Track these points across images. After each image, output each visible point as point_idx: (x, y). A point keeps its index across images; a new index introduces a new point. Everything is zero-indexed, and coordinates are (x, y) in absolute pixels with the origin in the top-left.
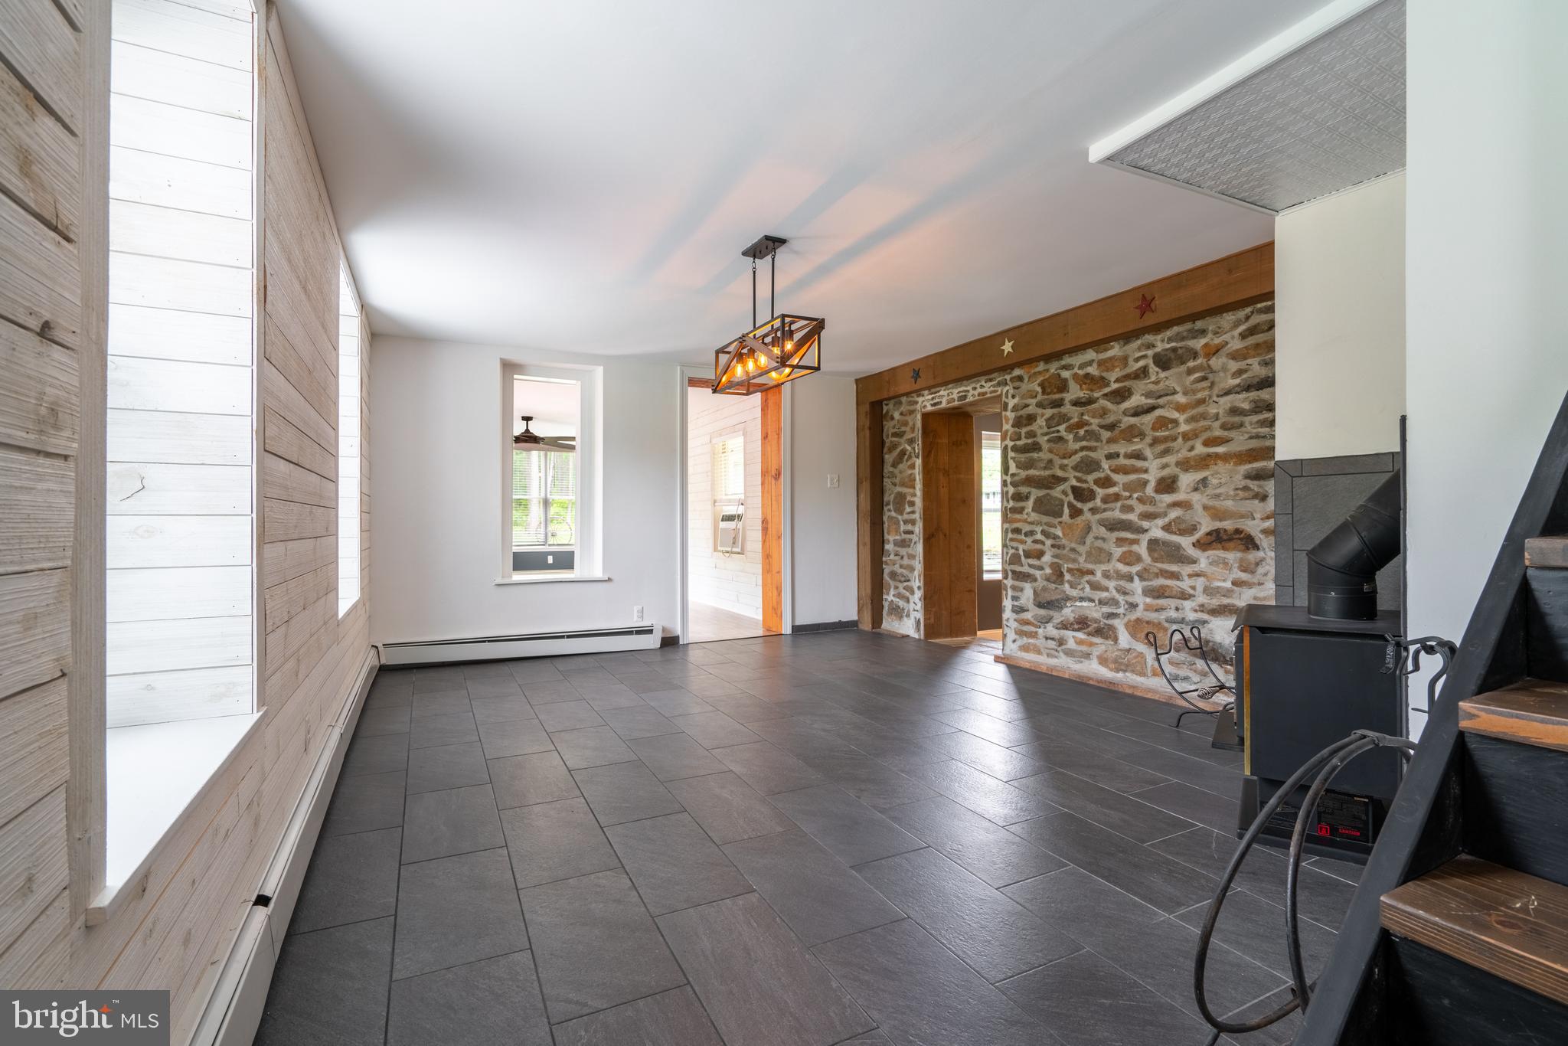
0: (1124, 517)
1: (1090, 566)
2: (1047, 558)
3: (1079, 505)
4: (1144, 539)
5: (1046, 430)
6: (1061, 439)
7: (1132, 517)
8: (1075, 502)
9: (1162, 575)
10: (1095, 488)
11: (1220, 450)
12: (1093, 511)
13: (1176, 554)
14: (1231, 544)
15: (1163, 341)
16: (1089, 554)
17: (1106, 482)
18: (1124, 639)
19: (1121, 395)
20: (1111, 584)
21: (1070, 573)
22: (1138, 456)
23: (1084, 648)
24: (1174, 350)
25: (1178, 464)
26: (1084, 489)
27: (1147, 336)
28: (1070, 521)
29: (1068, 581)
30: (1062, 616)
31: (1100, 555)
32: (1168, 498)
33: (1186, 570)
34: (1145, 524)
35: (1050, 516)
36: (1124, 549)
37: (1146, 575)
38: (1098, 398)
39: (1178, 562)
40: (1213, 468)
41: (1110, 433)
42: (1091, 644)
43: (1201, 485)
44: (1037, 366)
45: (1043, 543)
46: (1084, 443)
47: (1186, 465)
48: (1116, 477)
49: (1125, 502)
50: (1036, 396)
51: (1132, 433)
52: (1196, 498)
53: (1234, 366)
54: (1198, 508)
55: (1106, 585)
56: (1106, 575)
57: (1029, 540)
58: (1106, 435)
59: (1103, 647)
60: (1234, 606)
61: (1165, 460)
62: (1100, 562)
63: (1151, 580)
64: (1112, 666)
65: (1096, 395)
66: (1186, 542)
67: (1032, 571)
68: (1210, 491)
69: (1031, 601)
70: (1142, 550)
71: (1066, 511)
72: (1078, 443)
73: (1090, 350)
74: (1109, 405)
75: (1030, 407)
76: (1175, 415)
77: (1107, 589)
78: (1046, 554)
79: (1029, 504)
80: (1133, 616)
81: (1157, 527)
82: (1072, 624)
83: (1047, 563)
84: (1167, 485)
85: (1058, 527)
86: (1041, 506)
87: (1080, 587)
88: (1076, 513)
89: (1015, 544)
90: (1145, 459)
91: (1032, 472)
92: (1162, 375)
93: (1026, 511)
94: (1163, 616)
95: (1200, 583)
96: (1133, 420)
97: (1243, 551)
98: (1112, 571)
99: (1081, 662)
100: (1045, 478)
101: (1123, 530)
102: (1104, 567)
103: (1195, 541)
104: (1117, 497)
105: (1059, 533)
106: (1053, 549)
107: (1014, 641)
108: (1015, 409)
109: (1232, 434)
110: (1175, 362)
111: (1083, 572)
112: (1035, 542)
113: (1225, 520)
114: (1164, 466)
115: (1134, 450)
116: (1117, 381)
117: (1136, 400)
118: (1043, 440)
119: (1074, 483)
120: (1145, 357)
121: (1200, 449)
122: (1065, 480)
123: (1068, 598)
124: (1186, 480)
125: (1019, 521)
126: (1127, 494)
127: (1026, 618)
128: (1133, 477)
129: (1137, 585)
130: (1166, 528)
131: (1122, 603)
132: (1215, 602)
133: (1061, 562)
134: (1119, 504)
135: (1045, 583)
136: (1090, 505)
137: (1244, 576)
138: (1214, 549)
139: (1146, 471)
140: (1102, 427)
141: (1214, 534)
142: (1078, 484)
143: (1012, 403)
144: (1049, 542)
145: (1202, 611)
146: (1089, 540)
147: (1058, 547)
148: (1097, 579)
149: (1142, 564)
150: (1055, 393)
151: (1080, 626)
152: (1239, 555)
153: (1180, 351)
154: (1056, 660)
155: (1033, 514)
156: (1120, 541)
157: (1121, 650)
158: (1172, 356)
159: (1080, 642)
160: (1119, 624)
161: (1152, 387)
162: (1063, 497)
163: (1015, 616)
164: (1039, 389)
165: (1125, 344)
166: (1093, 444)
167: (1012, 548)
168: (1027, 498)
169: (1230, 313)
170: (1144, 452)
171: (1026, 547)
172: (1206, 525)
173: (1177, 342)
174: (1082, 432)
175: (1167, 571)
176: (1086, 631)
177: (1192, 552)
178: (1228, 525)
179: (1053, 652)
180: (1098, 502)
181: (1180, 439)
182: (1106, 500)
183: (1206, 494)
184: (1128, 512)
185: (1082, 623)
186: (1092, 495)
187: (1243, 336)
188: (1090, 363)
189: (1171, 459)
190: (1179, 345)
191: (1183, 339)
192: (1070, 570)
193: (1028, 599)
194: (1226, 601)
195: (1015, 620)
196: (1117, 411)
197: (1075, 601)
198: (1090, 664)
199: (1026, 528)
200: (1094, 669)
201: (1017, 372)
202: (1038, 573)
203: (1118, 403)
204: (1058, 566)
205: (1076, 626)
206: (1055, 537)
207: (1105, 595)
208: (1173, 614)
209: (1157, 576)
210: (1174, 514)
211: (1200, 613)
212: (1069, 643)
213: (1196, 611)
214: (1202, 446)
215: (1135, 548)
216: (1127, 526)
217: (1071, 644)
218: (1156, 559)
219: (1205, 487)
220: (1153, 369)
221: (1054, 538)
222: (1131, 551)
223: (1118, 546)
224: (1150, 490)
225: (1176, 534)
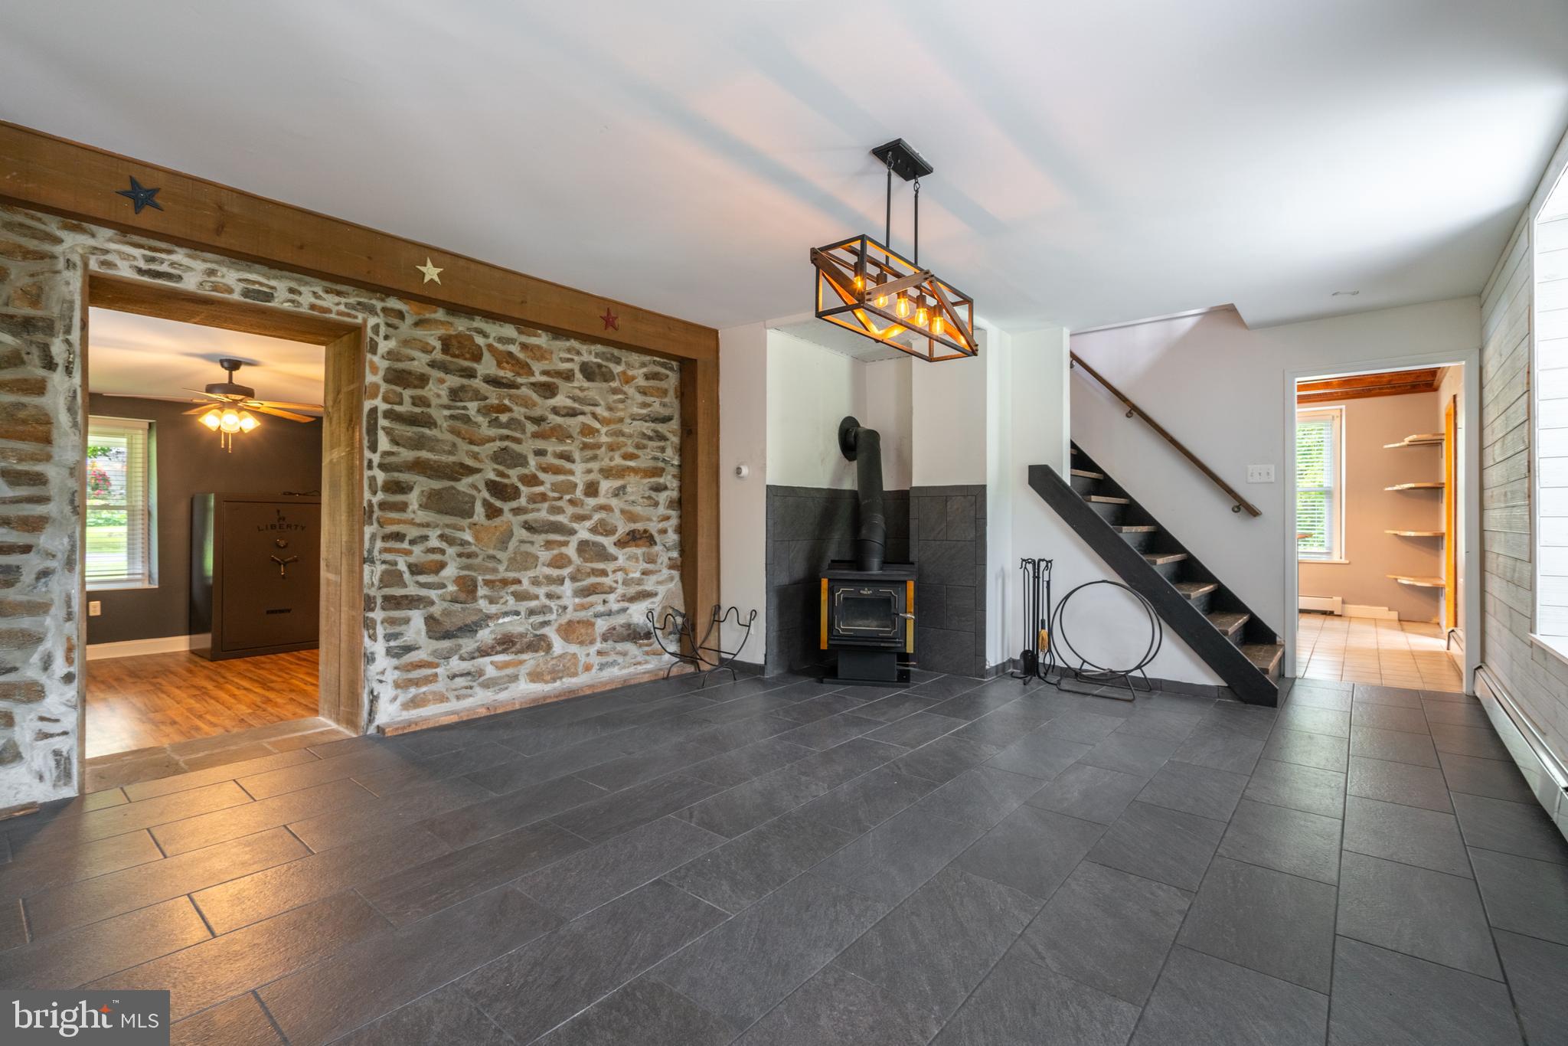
0: (553, 518)
1: (511, 575)
2: (450, 571)
3: (498, 504)
4: (574, 542)
5: (445, 400)
6: (467, 419)
7: (560, 518)
8: (492, 500)
9: (593, 573)
10: (520, 485)
11: (632, 464)
12: (517, 511)
13: (603, 555)
14: (640, 542)
15: (590, 353)
16: (512, 560)
17: (532, 480)
18: (558, 646)
19: (548, 390)
20: (541, 591)
21: (488, 586)
22: (567, 457)
23: (509, 671)
24: (600, 366)
25: (601, 471)
26: (506, 485)
27: (572, 341)
28: (486, 522)
29: (485, 597)
30: (476, 642)
31: (525, 561)
32: (591, 502)
33: (609, 567)
34: (575, 526)
35: (455, 515)
36: (555, 552)
37: (579, 576)
38: (522, 385)
39: (605, 560)
40: (627, 478)
41: (536, 427)
42: (521, 662)
43: (618, 492)
44: (435, 312)
45: (442, 552)
46: (505, 432)
47: (607, 473)
48: (542, 476)
49: (554, 503)
50: (431, 352)
51: (562, 435)
52: (614, 502)
53: (640, 398)
54: (617, 511)
55: (535, 593)
56: (535, 582)
57: (417, 550)
58: (531, 428)
59: (532, 662)
60: (646, 591)
61: (591, 465)
62: (526, 569)
63: (584, 580)
64: (548, 678)
65: (520, 380)
66: (608, 542)
67: (423, 592)
68: (626, 497)
69: (424, 633)
70: (571, 551)
71: (479, 509)
72: (494, 430)
73: (512, 326)
74: (535, 396)
75: (416, 363)
76: (597, 425)
77: (537, 597)
78: (449, 566)
79: (413, 499)
80: (564, 620)
81: (583, 528)
82: (493, 647)
83: (448, 577)
84: (592, 490)
85: (467, 530)
86: (436, 502)
87: (502, 601)
88: (493, 513)
89: (388, 557)
90: (573, 462)
91: (424, 454)
92: (586, 384)
93: (411, 508)
94: (591, 612)
95: (620, 576)
96: (559, 420)
97: (649, 547)
98: (541, 577)
99: (506, 688)
100: (447, 465)
101: (551, 532)
102: (531, 573)
103: (616, 540)
104: (544, 497)
105: (468, 536)
106: (458, 559)
107: (395, 699)
108: (390, 355)
109: (639, 452)
110: (598, 377)
111: (505, 583)
112: (433, 550)
113: (638, 522)
114: (589, 471)
115: (566, 451)
116: (545, 373)
117: (560, 400)
118: (439, 415)
119: (492, 476)
120: (572, 360)
121: (618, 461)
122: (478, 471)
123: (489, 617)
124: (606, 486)
125: (400, 522)
126: (556, 495)
127: (417, 659)
128: (561, 478)
129: (568, 588)
130: (593, 530)
131: (555, 608)
132: (632, 590)
133: (473, 574)
134: (546, 505)
135: (446, 605)
136: (514, 504)
137: (650, 567)
138: (630, 547)
139: (571, 473)
140: (528, 418)
141: (631, 534)
142: (498, 479)
143: (384, 346)
144: (451, 551)
145: (623, 601)
146: (512, 545)
147: (469, 556)
148: (524, 587)
149: (573, 566)
150: (466, 359)
151: (505, 646)
152: (644, 549)
153: (604, 369)
154: (471, 698)
155: (420, 513)
156: (549, 545)
157: (556, 658)
158: (597, 370)
159: (498, 666)
160: (550, 632)
161: (578, 392)
162: (474, 493)
163: (395, 662)
164: (438, 345)
165: (554, 339)
166: (517, 435)
167: (384, 562)
168: (411, 489)
169: (637, 355)
170: (573, 454)
171: (412, 559)
172: (623, 528)
173: (602, 359)
174: (504, 418)
175: (598, 570)
176: (513, 649)
177: (612, 550)
178: (639, 526)
179: (464, 691)
180: (523, 501)
181: (603, 449)
182: (533, 499)
183: (623, 500)
184: (558, 513)
185: (506, 643)
186: (515, 494)
187: (647, 377)
188: (511, 341)
189: (595, 466)
190: (604, 363)
191: (608, 360)
192: (487, 583)
193: (418, 633)
194: (640, 588)
195: (396, 668)
196: (543, 406)
197: (498, 618)
198: (517, 687)
199: (413, 532)
200: (524, 690)
201: (394, 303)
202: (433, 594)
203: (546, 398)
204: (472, 580)
205: (499, 648)
206: (464, 543)
207: (533, 604)
208: (600, 608)
209: (589, 575)
210: (597, 517)
211: (621, 602)
212: (487, 672)
213: (619, 601)
214: (621, 458)
215: (564, 550)
216: (557, 528)
217: (491, 672)
218: (588, 559)
219: (624, 494)
220: (578, 375)
221: (462, 545)
222: (561, 554)
223: (547, 549)
224: (579, 493)
225: (602, 534)
